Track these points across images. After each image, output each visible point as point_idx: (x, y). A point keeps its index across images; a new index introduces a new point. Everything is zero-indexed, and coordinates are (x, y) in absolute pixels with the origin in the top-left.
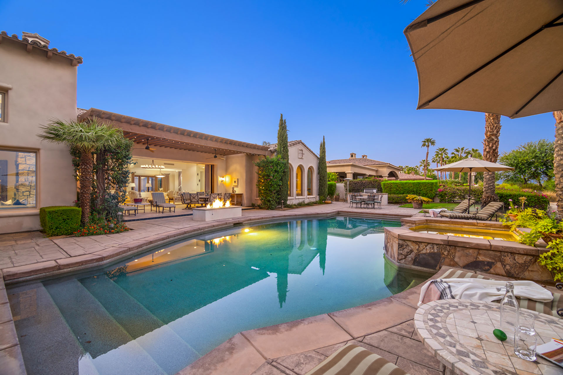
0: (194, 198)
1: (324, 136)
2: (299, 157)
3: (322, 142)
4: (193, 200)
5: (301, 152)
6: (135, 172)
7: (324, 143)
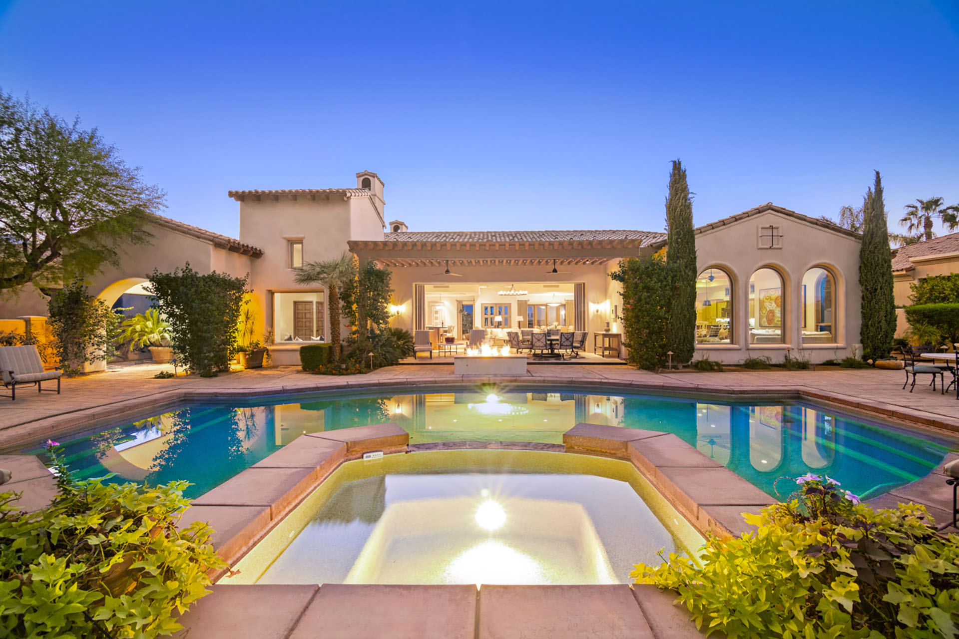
0: (539, 340)
1: (878, 173)
2: (761, 246)
3: (873, 190)
4: (537, 344)
5: (769, 232)
6: (529, 300)
7: (879, 191)
